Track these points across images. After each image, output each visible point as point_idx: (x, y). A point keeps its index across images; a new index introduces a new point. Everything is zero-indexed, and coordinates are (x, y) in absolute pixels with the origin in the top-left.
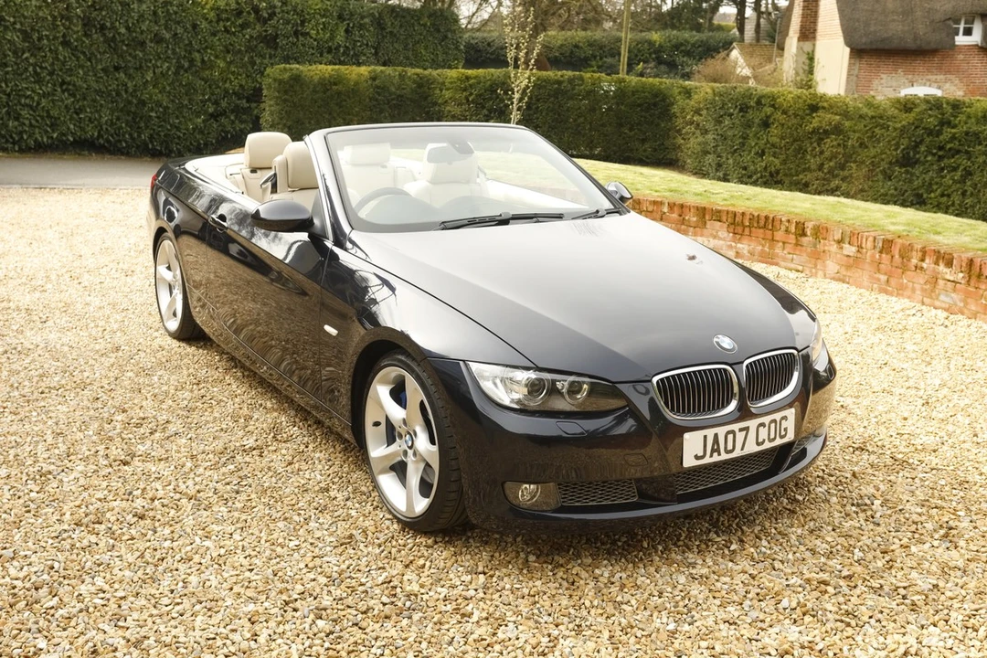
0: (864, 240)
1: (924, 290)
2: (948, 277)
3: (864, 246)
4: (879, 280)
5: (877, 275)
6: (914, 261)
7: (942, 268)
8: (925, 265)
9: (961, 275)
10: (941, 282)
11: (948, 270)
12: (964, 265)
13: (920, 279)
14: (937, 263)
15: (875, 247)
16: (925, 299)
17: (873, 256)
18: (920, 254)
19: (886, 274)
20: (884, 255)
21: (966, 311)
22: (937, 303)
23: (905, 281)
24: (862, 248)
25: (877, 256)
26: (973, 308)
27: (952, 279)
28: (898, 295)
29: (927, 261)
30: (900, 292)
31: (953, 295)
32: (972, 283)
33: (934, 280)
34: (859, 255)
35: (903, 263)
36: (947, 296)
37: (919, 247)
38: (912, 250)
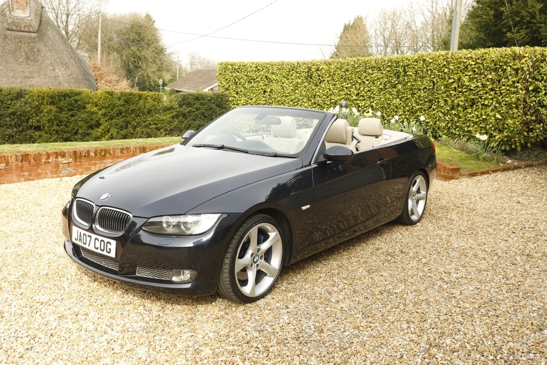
0: (10, 158)
1: (51, 172)
2: (64, 162)
3: (10, 161)
4: (24, 175)
5: (22, 173)
6: (43, 160)
7: (60, 159)
8: (50, 161)
9: (71, 159)
10: (61, 166)
11: (64, 159)
12: (72, 154)
13: (49, 167)
14: (57, 157)
15: (17, 160)
16: (53, 176)
17: (17, 165)
18: (46, 156)
19: (27, 171)
20: (24, 163)
21: (77, 173)
22: (61, 175)
23: (40, 171)
24: (9, 163)
25: (20, 164)
26: (80, 171)
27: (67, 162)
28: (38, 179)
29: (51, 158)
30: (38, 177)
31: (69, 169)
32: (78, 160)
33: (57, 165)
34: (7, 167)
35: (37, 163)
36: (66, 170)
37: (45, 153)
38: (41, 156)
